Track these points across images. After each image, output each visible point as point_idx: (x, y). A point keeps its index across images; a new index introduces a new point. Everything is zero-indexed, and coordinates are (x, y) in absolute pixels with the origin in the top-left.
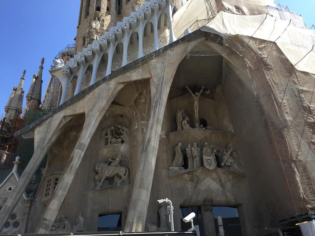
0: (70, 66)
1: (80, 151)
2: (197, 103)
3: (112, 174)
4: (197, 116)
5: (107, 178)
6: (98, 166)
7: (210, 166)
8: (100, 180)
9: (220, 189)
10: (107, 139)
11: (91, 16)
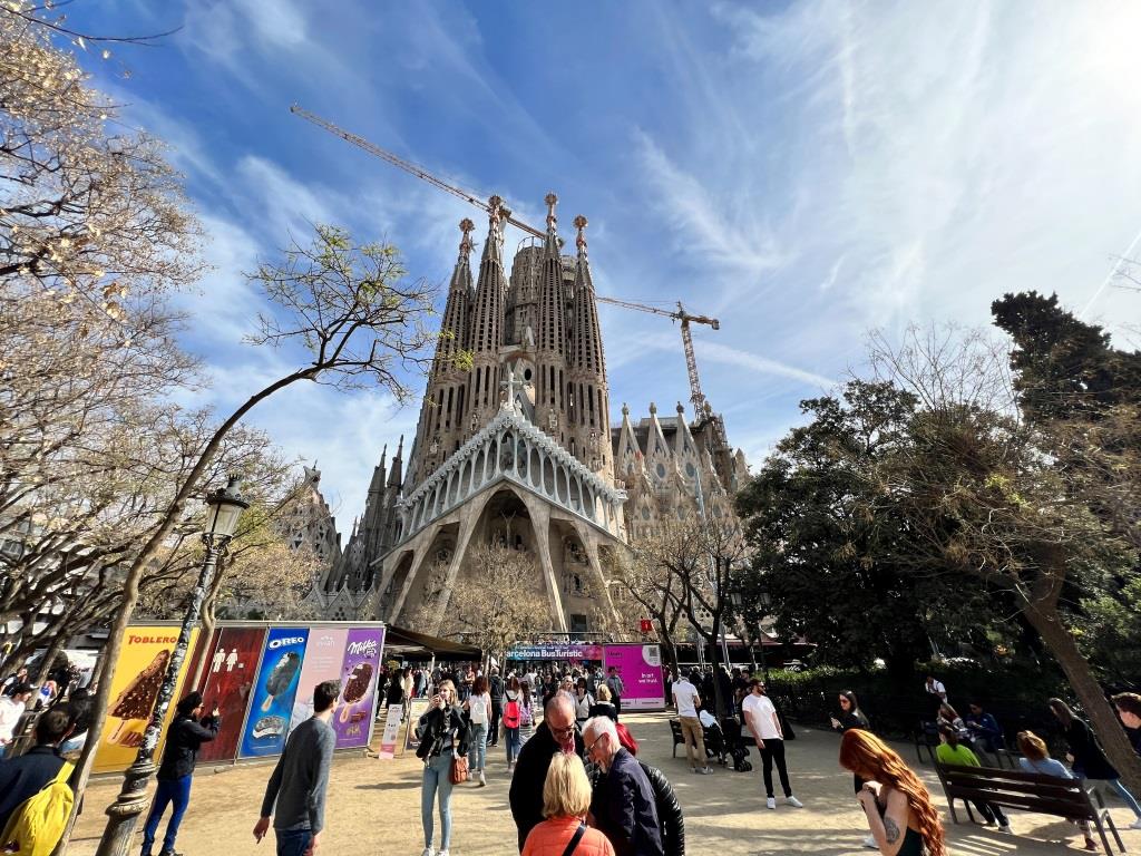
2: (509, 527)
4: (508, 537)
5: (433, 593)
8: (428, 595)
10: (436, 561)
11: (431, 438)
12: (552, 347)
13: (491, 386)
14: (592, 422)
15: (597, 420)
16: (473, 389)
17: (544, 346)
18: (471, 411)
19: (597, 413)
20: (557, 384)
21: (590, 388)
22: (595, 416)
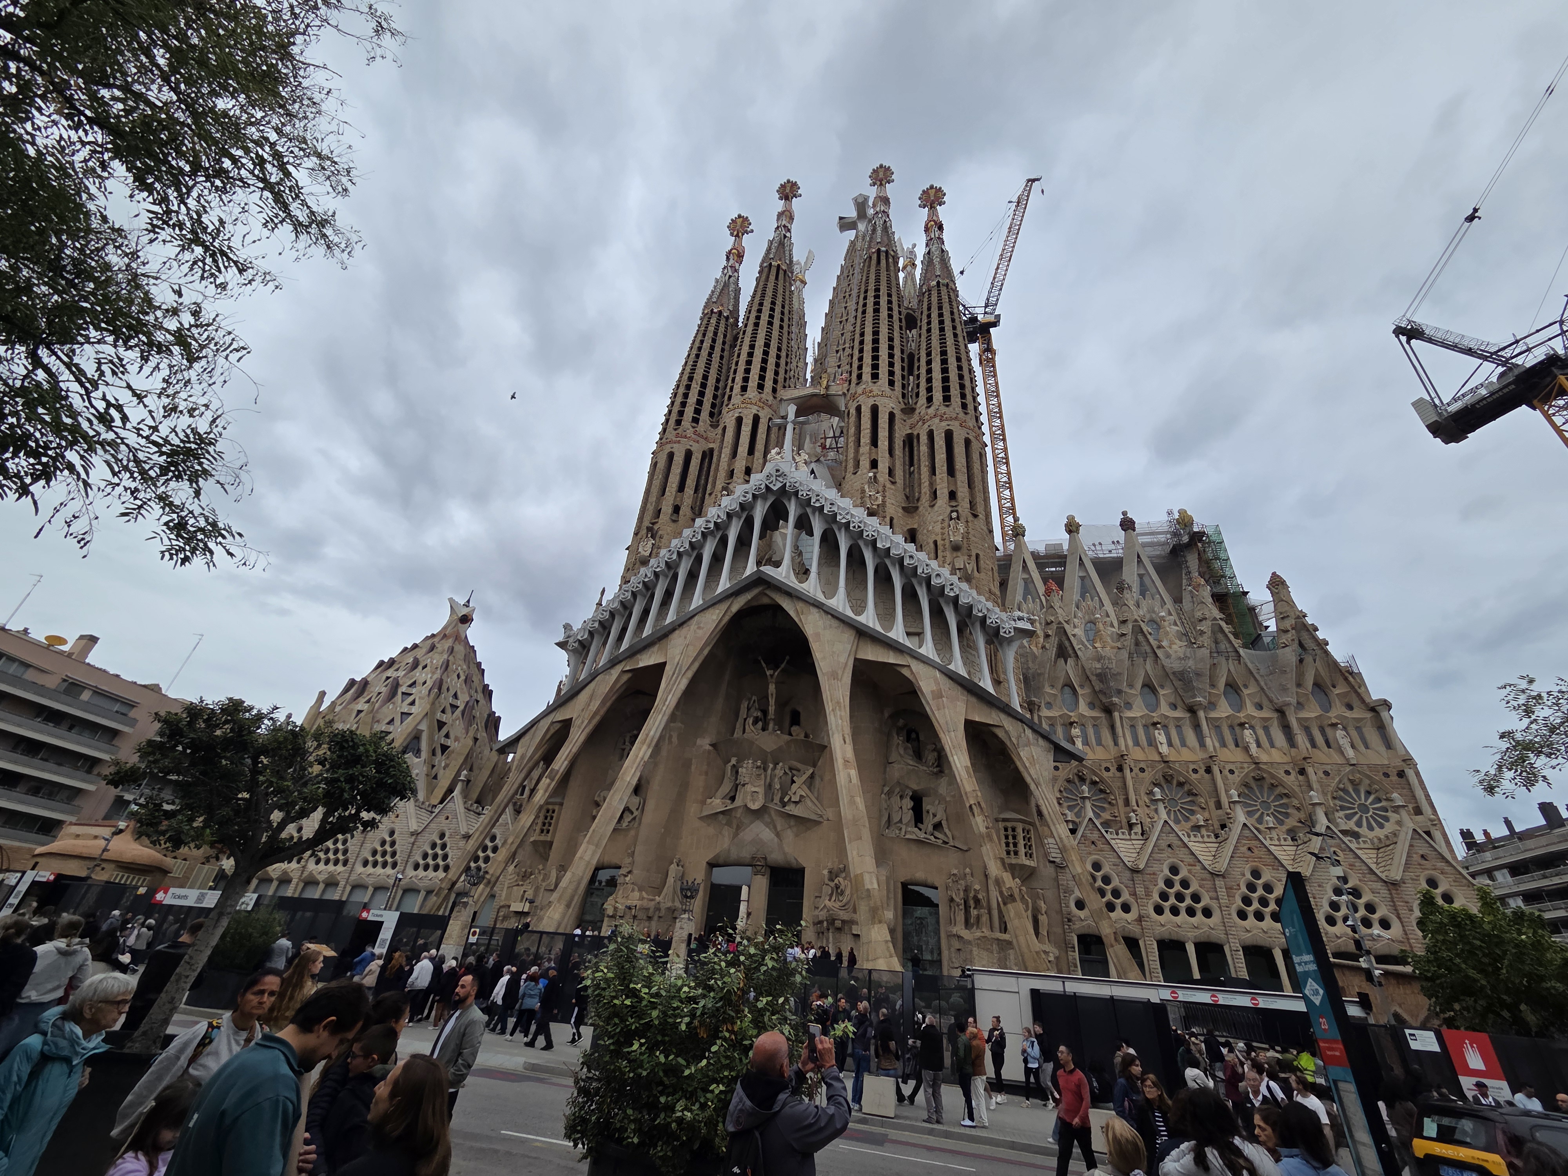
0: (579, 637)
2: (774, 686)
6: (600, 794)
7: (755, 804)
10: (624, 750)
11: (643, 531)
12: (875, 376)
13: (760, 447)
14: (952, 494)
15: (963, 492)
16: (726, 452)
17: (860, 377)
18: (720, 484)
19: (962, 478)
20: (883, 434)
21: (949, 435)
22: (959, 483)
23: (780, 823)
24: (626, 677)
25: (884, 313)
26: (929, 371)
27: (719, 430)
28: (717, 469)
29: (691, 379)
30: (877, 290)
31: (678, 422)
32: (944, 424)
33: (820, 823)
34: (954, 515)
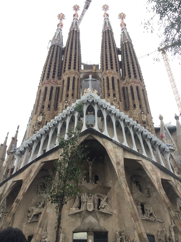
0: (20, 150)
1: (16, 204)
2: (91, 167)
3: (38, 212)
4: (90, 175)
5: (35, 215)
6: (30, 208)
7: (90, 209)
8: (31, 216)
9: (97, 222)
10: (38, 191)
11: (38, 113)
12: (112, 68)
13: (76, 87)
14: (140, 106)
15: (144, 105)
16: (65, 88)
17: (107, 68)
18: (64, 99)
19: (143, 101)
20: (116, 86)
21: (137, 88)
22: (142, 103)
23: (99, 216)
24: (43, 164)
25: (112, 49)
26: (129, 68)
27: (61, 81)
28: (62, 94)
29: (51, 63)
30: (109, 42)
31: (48, 77)
32: (135, 84)
33: (112, 215)
34: (143, 112)
